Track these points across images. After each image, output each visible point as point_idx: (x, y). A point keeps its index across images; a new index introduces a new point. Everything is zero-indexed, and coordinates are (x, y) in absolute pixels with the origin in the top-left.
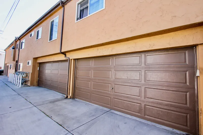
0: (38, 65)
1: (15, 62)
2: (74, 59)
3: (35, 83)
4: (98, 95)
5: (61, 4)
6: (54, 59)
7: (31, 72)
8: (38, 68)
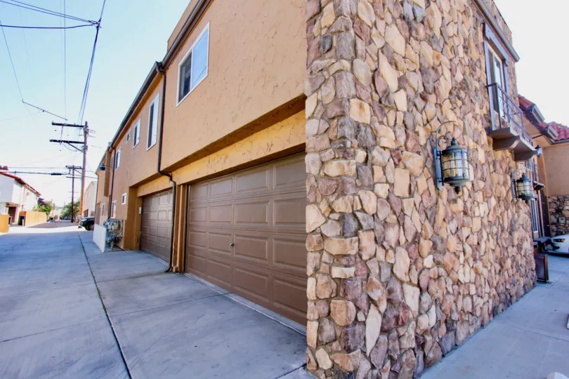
0: (140, 201)
1: (108, 199)
2: (184, 185)
3: (135, 243)
4: (216, 261)
5: (157, 70)
6: (158, 187)
7: (125, 218)
8: (140, 208)
